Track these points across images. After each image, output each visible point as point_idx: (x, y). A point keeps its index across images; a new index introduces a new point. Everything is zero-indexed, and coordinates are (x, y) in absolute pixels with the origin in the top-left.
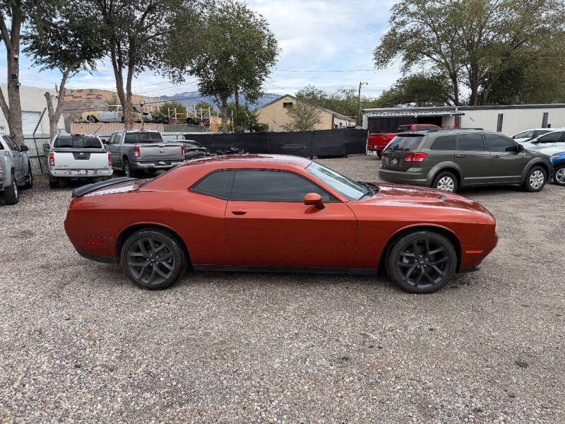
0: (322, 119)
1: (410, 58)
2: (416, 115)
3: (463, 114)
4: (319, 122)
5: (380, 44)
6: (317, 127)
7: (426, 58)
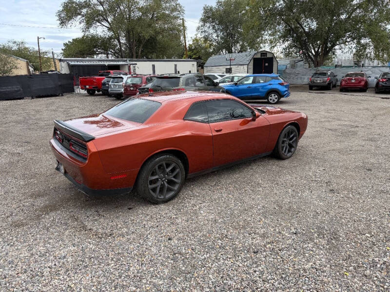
0: (18, 66)
1: (90, 20)
2: (107, 64)
3: (136, 64)
4: (16, 68)
5: (61, 9)
6: (16, 72)
7: (98, 24)
